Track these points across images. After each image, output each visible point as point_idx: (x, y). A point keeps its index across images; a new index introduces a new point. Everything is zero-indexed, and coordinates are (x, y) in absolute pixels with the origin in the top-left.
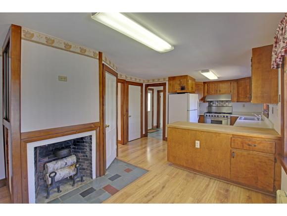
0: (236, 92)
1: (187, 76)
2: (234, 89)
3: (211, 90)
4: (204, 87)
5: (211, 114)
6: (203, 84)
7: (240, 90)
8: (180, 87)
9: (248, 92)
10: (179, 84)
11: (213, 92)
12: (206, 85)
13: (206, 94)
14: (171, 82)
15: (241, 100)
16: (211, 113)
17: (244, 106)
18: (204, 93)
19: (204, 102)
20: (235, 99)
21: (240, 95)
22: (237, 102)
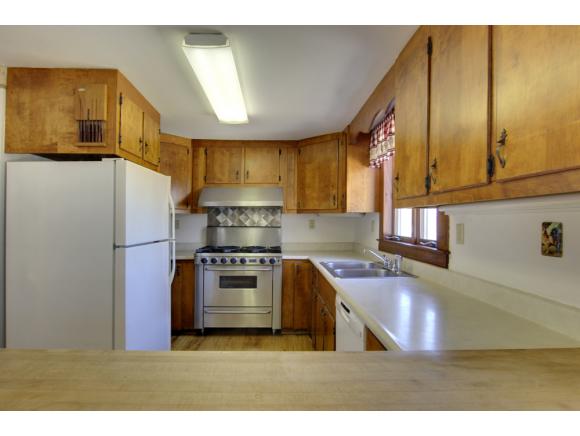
0: (294, 179)
1: (113, 73)
2: (289, 170)
3: (217, 169)
4: (195, 157)
5: (218, 256)
6: (190, 146)
7: (309, 175)
8: (75, 128)
9: (334, 180)
10: (72, 111)
11: (225, 179)
12: (202, 151)
13: (201, 183)
14: (26, 97)
15: (311, 206)
16: (221, 250)
17: (312, 226)
18: (194, 178)
19: (194, 211)
20: (293, 203)
21: (308, 192)
22: (299, 211)
